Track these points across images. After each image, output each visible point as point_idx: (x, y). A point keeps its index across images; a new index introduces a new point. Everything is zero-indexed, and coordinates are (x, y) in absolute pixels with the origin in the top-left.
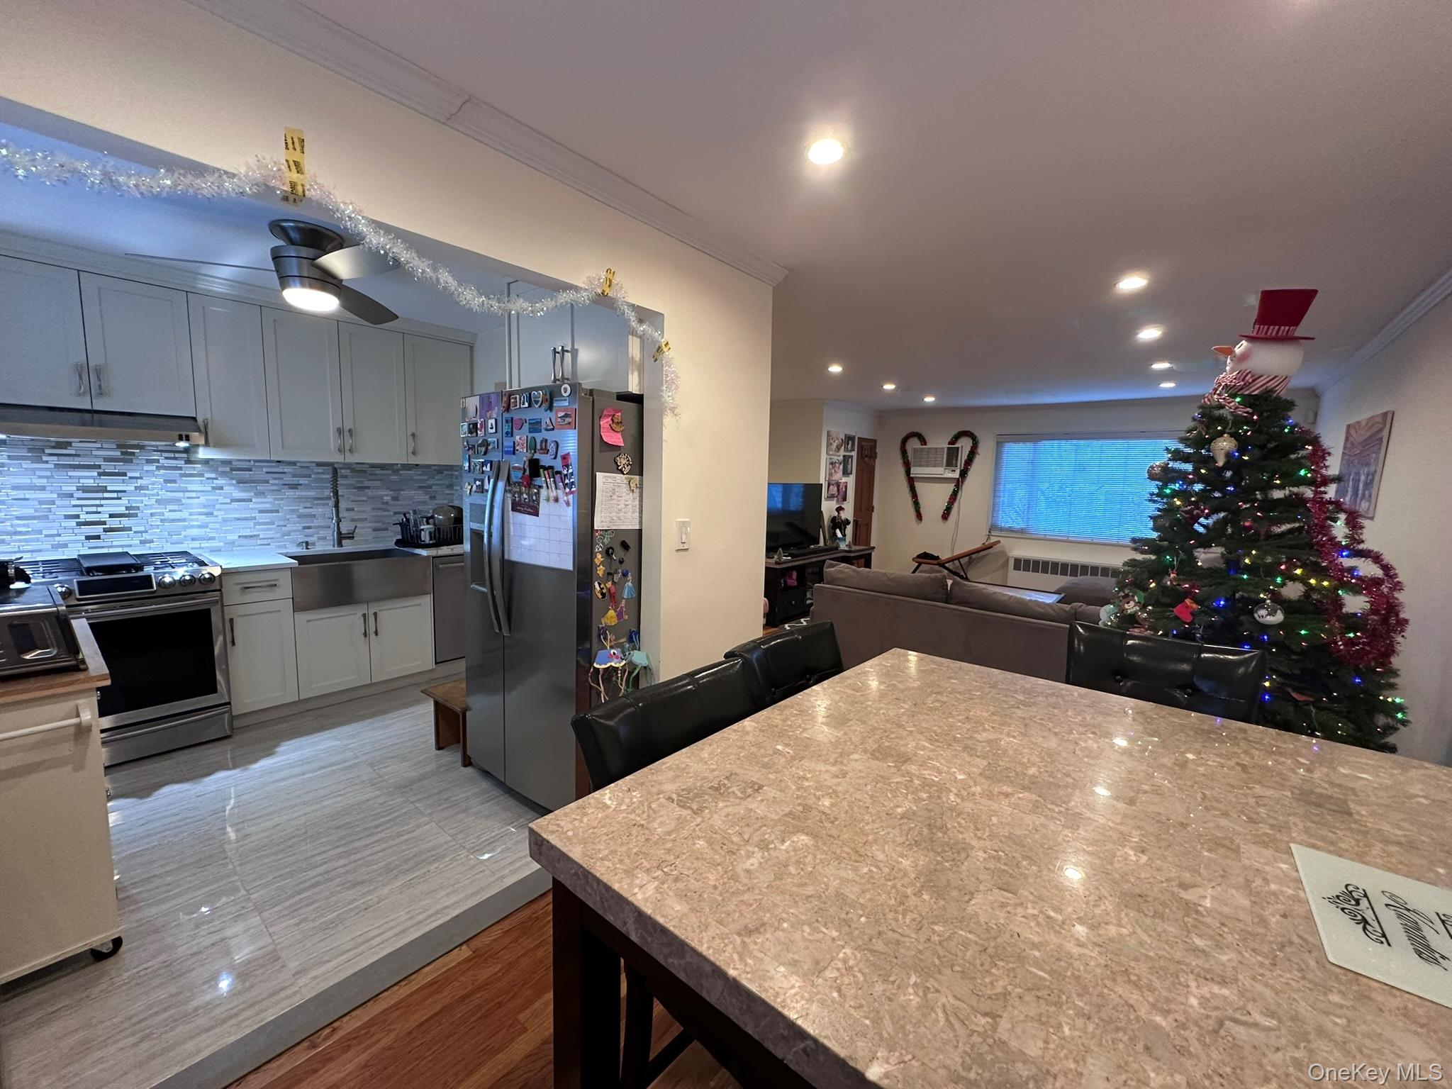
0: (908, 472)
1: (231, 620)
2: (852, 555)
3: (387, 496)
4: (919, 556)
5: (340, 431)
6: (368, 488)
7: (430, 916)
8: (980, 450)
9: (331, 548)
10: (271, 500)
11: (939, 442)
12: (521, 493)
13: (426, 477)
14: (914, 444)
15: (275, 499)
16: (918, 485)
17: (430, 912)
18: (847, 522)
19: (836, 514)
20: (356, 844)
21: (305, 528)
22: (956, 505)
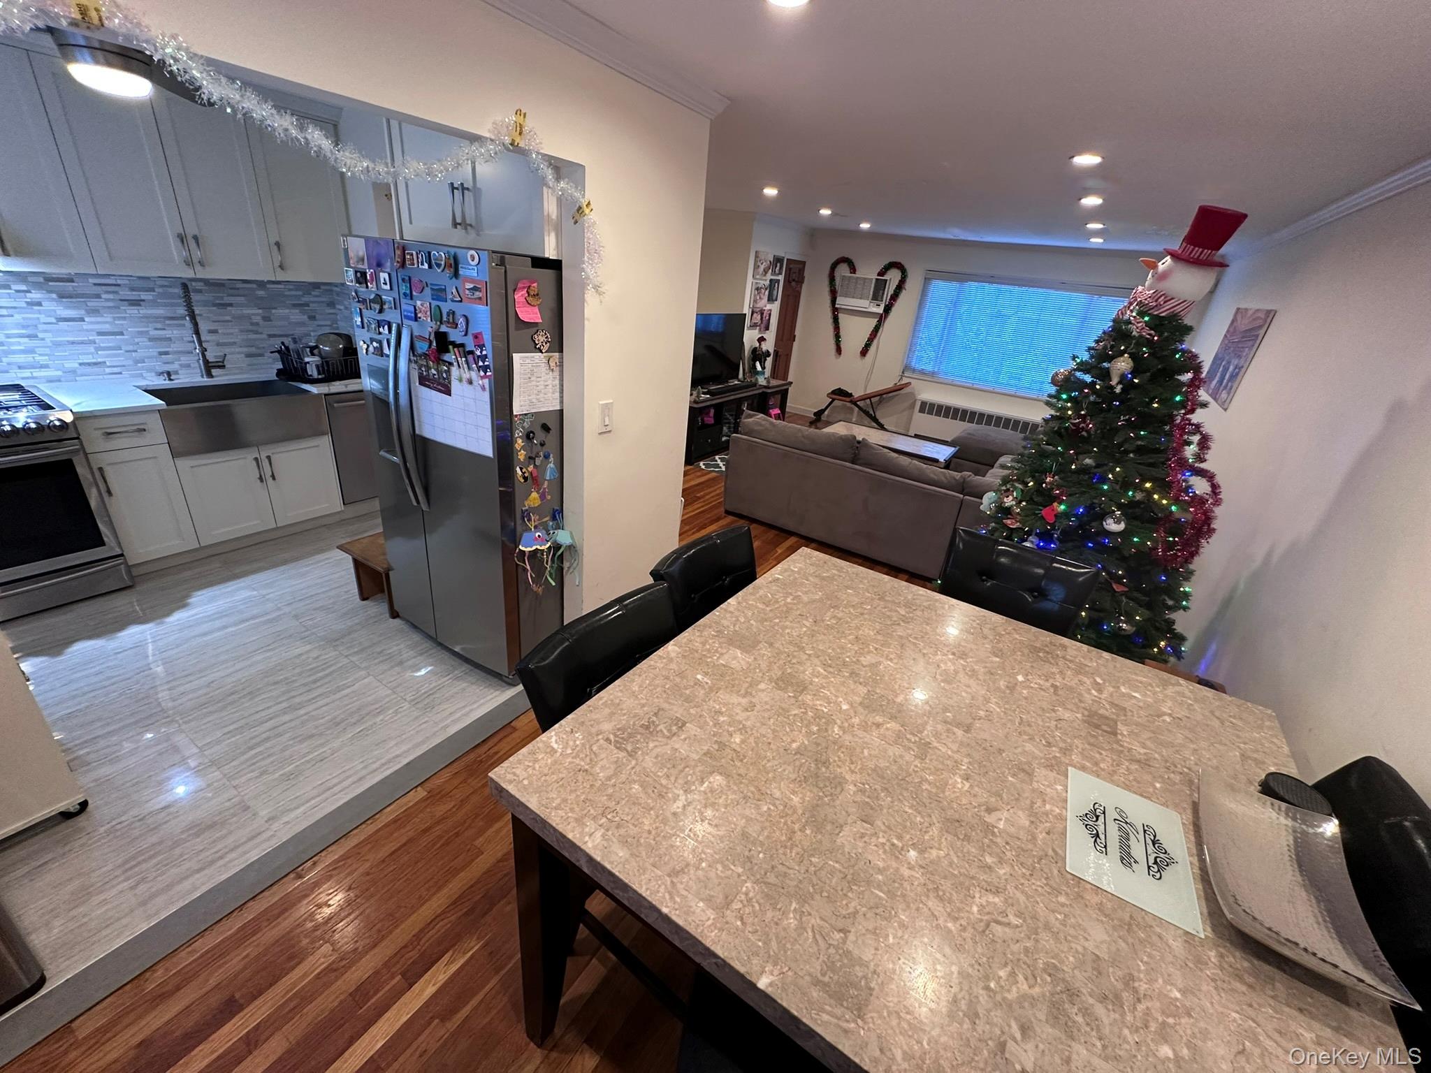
0: (833, 301)
1: (101, 469)
2: (769, 391)
3: (255, 313)
4: (834, 392)
5: (182, 238)
6: (231, 305)
7: (383, 765)
8: (909, 284)
9: (200, 379)
10: (109, 320)
11: (868, 271)
12: (428, 368)
13: (300, 293)
14: (843, 270)
15: (114, 318)
16: (841, 316)
17: (383, 761)
18: (768, 354)
19: (757, 345)
20: (297, 700)
21: (161, 354)
22: (875, 342)
